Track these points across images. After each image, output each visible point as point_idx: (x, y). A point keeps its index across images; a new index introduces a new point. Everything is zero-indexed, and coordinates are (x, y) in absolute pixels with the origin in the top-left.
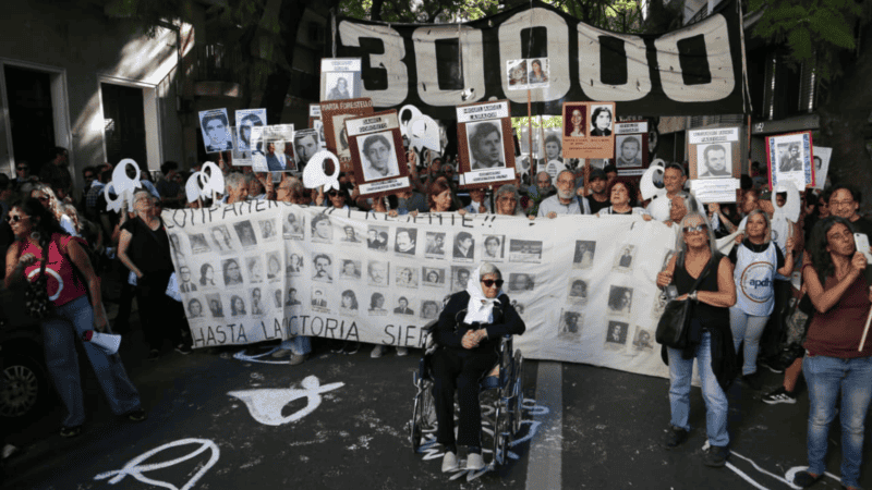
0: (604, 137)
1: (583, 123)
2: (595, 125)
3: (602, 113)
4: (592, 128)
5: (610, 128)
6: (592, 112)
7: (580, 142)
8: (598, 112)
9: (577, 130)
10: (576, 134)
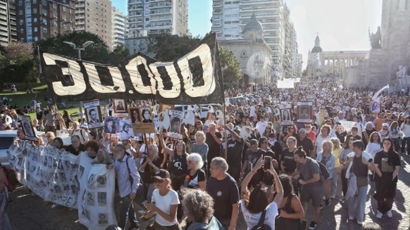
0: (149, 123)
1: (139, 117)
2: (144, 117)
3: (146, 112)
4: (143, 119)
5: (151, 119)
6: (142, 112)
7: (140, 126)
8: (144, 111)
9: (137, 120)
10: (137, 122)
